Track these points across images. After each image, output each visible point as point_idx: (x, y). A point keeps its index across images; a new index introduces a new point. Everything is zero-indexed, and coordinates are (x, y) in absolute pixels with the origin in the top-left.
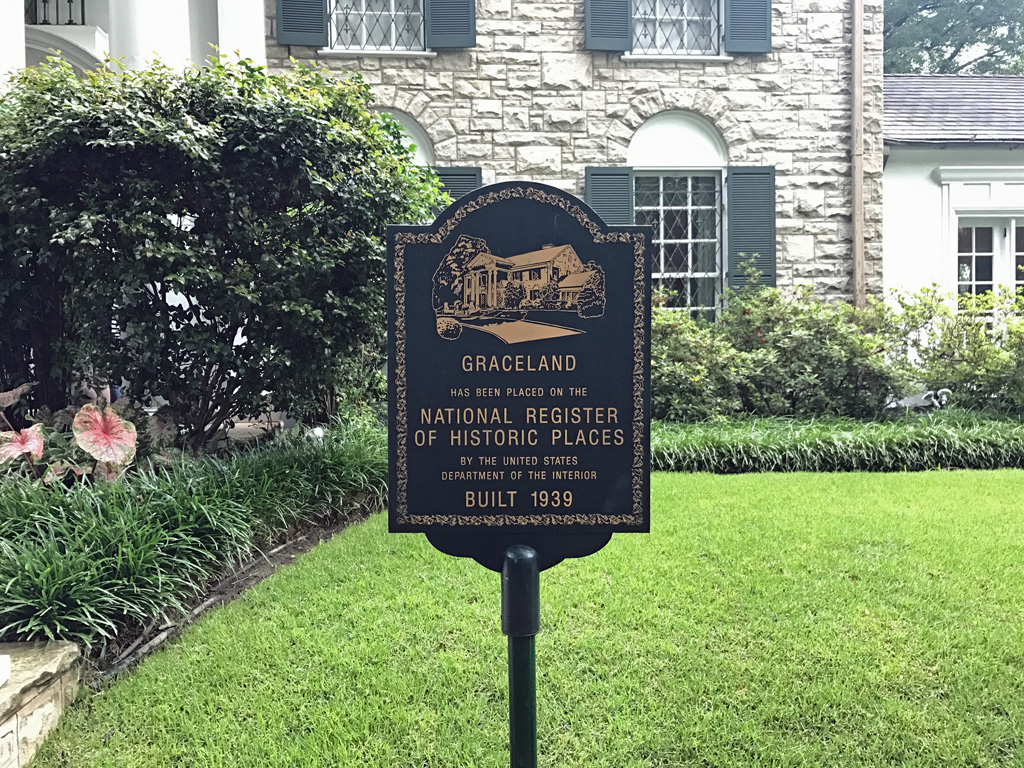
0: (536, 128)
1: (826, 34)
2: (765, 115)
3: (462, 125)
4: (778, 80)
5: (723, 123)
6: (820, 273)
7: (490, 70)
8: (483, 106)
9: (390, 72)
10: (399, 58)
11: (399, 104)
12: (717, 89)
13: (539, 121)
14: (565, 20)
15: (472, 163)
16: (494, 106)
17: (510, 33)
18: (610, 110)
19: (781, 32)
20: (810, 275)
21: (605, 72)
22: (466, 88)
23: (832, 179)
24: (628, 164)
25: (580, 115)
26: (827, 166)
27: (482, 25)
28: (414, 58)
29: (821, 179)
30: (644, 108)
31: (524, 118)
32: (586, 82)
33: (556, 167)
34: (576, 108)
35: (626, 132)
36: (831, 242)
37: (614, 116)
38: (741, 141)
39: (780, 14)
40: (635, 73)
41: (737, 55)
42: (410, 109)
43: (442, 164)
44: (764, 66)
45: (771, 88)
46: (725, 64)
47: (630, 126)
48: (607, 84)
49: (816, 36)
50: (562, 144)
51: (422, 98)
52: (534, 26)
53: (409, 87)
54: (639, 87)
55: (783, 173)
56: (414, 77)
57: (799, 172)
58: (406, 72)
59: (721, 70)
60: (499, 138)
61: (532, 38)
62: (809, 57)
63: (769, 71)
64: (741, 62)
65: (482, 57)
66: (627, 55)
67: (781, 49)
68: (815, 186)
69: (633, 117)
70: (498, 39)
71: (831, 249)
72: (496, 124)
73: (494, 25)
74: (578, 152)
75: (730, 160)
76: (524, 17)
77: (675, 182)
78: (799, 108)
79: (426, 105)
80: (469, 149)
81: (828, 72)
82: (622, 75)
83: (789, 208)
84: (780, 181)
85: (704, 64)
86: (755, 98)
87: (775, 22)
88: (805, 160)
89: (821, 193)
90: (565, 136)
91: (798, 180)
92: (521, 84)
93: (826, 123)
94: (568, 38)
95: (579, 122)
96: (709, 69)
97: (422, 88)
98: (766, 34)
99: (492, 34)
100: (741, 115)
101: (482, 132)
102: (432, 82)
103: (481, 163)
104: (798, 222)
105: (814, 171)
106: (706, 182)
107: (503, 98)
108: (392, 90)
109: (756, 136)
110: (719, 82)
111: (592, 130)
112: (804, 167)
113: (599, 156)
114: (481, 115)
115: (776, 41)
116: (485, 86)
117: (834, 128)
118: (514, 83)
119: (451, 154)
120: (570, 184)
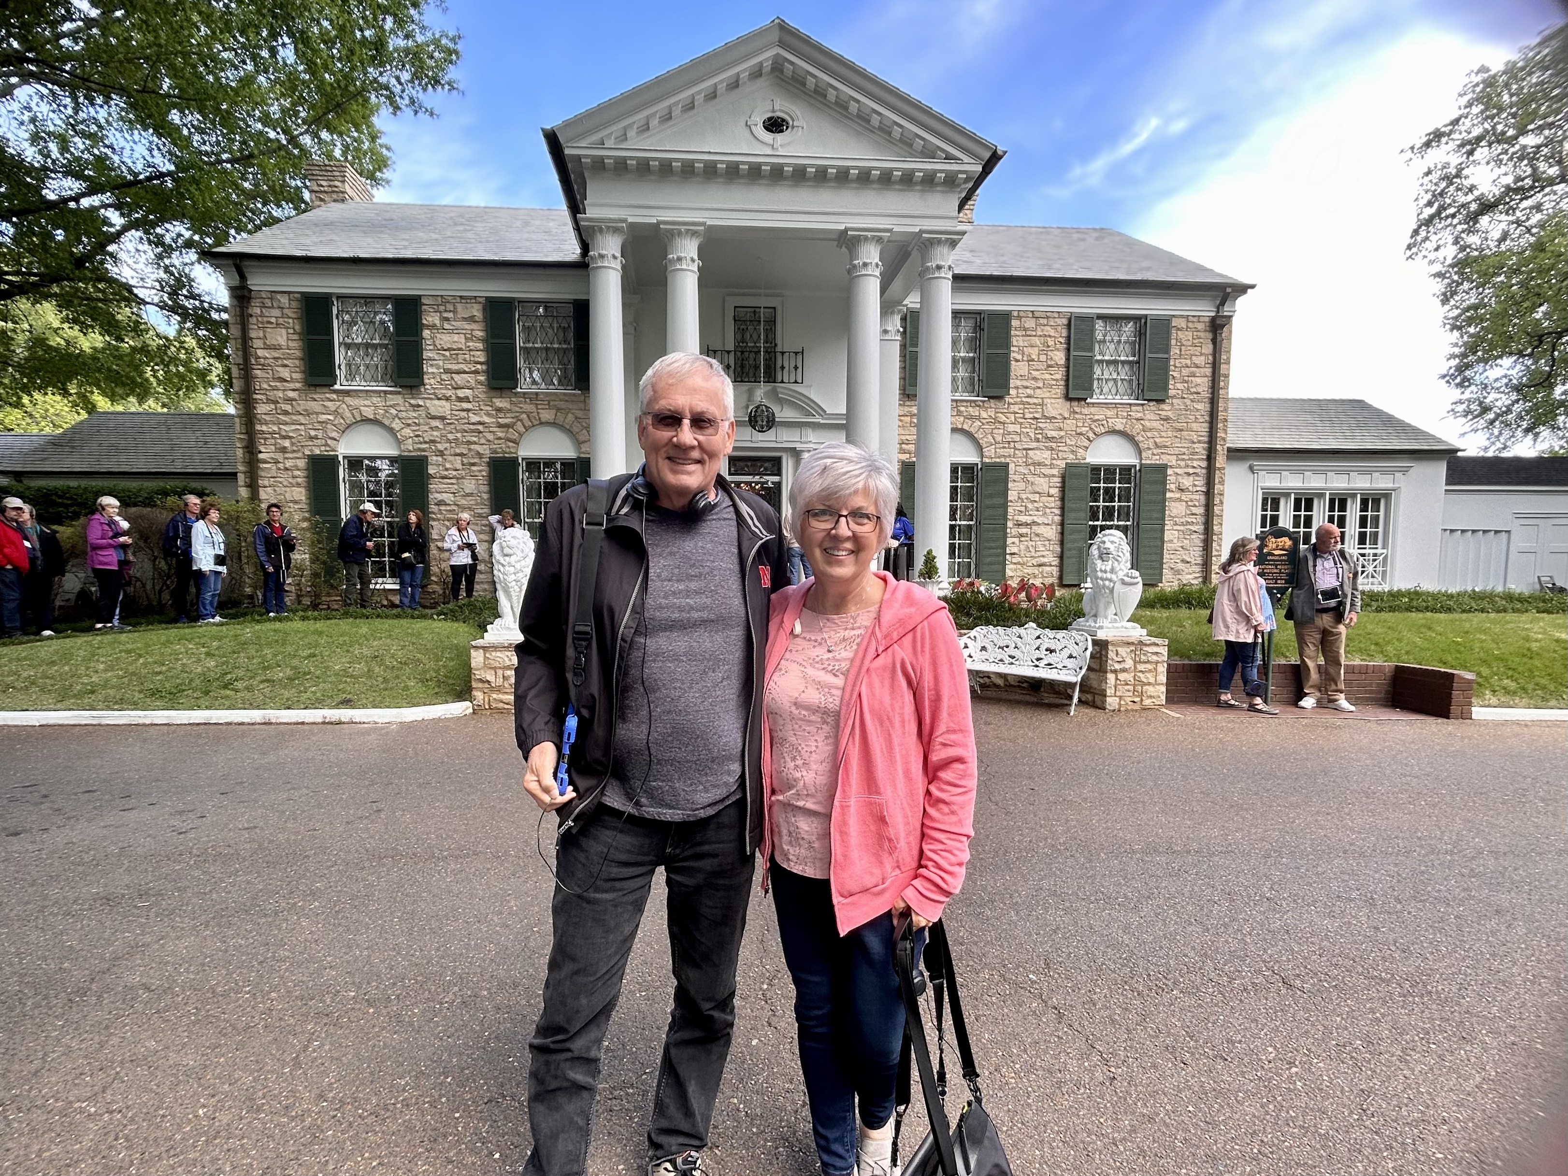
0: (1037, 440)
1: (1200, 390)
2: (1163, 434)
3: (999, 438)
4: (1170, 414)
5: (1139, 438)
6: (1188, 523)
7: (1015, 408)
8: (1011, 428)
9: (962, 409)
10: (967, 401)
11: (966, 427)
12: (1137, 419)
13: (1040, 436)
14: (1057, 380)
15: (1003, 460)
16: (1017, 428)
17: (1027, 387)
18: (1079, 431)
19: (1175, 388)
20: (1183, 524)
21: (1077, 409)
22: (1002, 418)
23: (1198, 471)
24: (1087, 461)
25: (1062, 433)
26: (1195, 464)
27: (1012, 383)
28: (975, 401)
29: (1191, 471)
30: (1097, 430)
31: (1032, 435)
32: (1066, 416)
33: (1048, 462)
34: (1061, 429)
35: (1086, 443)
36: (1195, 506)
37: (1081, 434)
38: (1149, 449)
39: (1174, 377)
40: (1093, 410)
41: (1149, 400)
42: (972, 430)
43: (987, 460)
44: (1163, 406)
45: (1167, 419)
46: (1143, 405)
47: (1089, 439)
48: (1077, 416)
49: (1193, 390)
50: (1052, 449)
51: (978, 423)
52: (1041, 385)
53: (971, 417)
54: (1096, 417)
55: (1171, 467)
56: (974, 411)
57: (1180, 467)
58: (970, 409)
59: (1140, 408)
60: (1018, 446)
61: (1038, 391)
62: (1188, 402)
63: (1166, 409)
64: (1151, 404)
65: (1011, 401)
66: (1089, 400)
67: (1173, 397)
68: (1189, 474)
69: (1091, 435)
70: (1020, 391)
71: (1194, 510)
72: (1017, 438)
73: (1019, 383)
74: (1060, 454)
75: (1141, 459)
76: (1035, 379)
77: (1110, 471)
78: (1181, 430)
79: (980, 427)
80: (1001, 452)
81: (1198, 410)
82: (1086, 411)
83: (1173, 487)
84: (1170, 471)
85: (1130, 405)
86: (1157, 424)
87: (1171, 382)
88: (1183, 460)
89: (1191, 478)
90: (1054, 445)
91: (1178, 471)
92: (1031, 416)
93: (1195, 438)
94: (1060, 390)
95: (1062, 437)
96: (1133, 408)
97: (979, 418)
98: (1166, 389)
99: (1017, 388)
100: (1149, 434)
101: (1009, 442)
102: (984, 415)
103: (1008, 460)
104: (1178, 495)
105: (1187, 466)
106: (1126, 470)
107: (1021, 424)
108: (962, 419)
109: (1157, 446)
110: (1139, 415)
111: (1068, 442)
112: (1182, 463)
113: (1072, 456)
114: (1009, 433)
115: (1171, 392)
116: (1012, 417)
117: (1199, 442)
118: (1028, 416)
119: (991, 455)
120: (1055, 472)
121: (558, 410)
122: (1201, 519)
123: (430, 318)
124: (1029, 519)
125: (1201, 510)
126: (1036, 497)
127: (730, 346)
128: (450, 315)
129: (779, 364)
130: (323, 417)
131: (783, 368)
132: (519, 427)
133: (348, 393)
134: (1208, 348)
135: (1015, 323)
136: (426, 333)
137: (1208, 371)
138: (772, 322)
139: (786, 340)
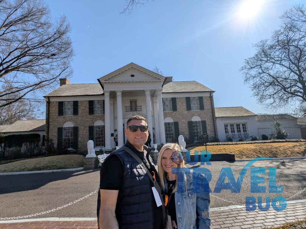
0: (183, 118)
3: (176, 118)
5: (200, 116)
6: (211, 130)
7: (178, 113)
12: (199, 113)
16: (179, 116)
17: (180, 109)
19: (205, 108)
22: (176, 114)
24: (192, 121)
26: (211, 120)
27: (177, 109)
28: (171, 112)
33: (185, 121)
35: (191, 118)
37: (190, 116)
38: (202, 118)
39: (205, 106)
40: (192, 112)
42: (171, 117)
46: (200, 111)
49: (208, 108)
50: (185, 119)
57: (208, 121)
60: (180, 119)
61: (182, 110)
63: (204, 111)
64: (202, 111)
68: (210, 122)
69: (192, 116)
71: (212, 128)
73: (178, 109)
74: (187, 120)
75: (201, 120)
77: (196, 122)
82: (190, 112)
83: (207, 124)
84: (206, 122)
85: (198, 111)
92: (181, 114)
94: (185, 109)
95: (187, 117)
97: (172, 115)
98: (203, 108)
101: (178, 118)
103: (178, 121)
104: (208, 126)
106: (199, 122)
109: (204, 118)
113: (189, 120)
117: (211, 116)
119: (176, 121)
120: (186, 123)
121: (100, 118)
122: (213, 129)
123: (79, 104)
124: (183, 131)
125: (213, 128)
126: (184, 127)
127: (129, 106)
128: (83, 104)
129: (137, 108)
130: (60, 121)
131: (138, 109)
132: (94, 121)
133: (65, 117)
134: (210, 101)
135: (177, 99)
136: (79, 107)
137: (210, 105)
138: (136, 101)
139: (138, 104)
